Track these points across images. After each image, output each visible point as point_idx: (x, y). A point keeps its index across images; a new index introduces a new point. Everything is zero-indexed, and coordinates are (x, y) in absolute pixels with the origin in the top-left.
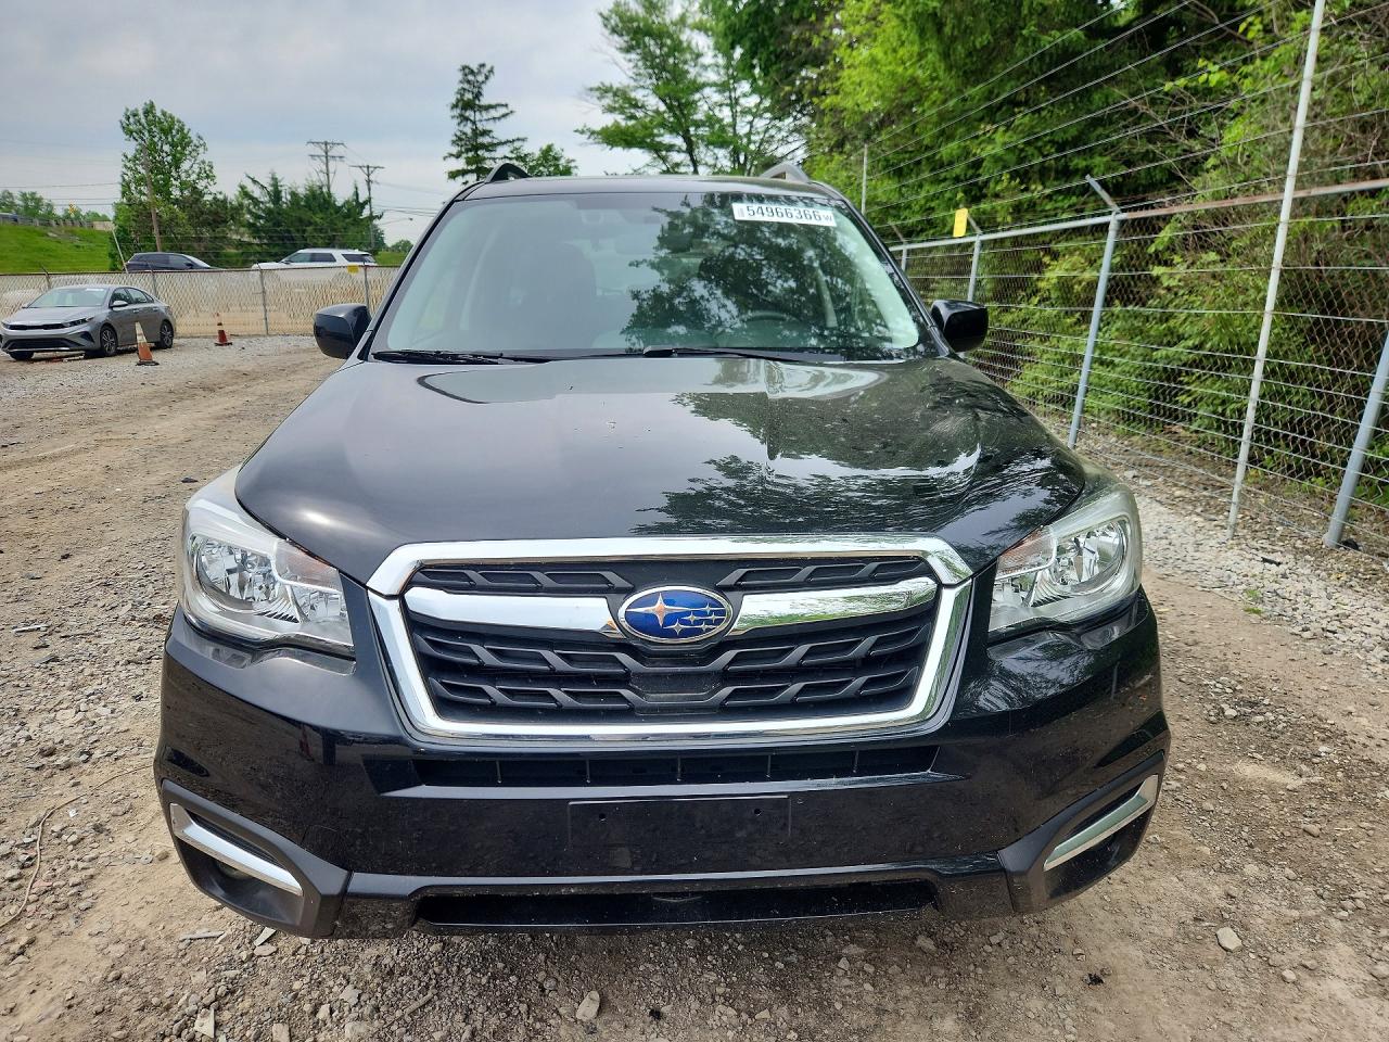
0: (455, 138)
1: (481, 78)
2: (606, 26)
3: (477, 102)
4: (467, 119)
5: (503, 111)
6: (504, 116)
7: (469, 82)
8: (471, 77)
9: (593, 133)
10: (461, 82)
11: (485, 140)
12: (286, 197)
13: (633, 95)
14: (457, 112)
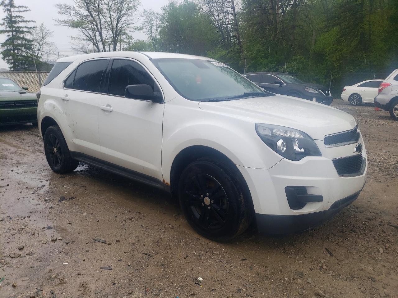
5: (25, 9)
9: (60, 21)
11: (17, 19)
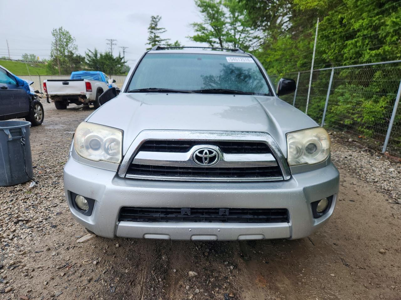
0: (148, 38)
1: (157, 20)
2: (196, 4)
3: (156, 27)
4: (152, 32)
6: (164, 32)
7: (154, 21)
8: (154, 20)
10: (151, 21)
12: (99, 56)
13: (204, 26)
14: (150, 30)
